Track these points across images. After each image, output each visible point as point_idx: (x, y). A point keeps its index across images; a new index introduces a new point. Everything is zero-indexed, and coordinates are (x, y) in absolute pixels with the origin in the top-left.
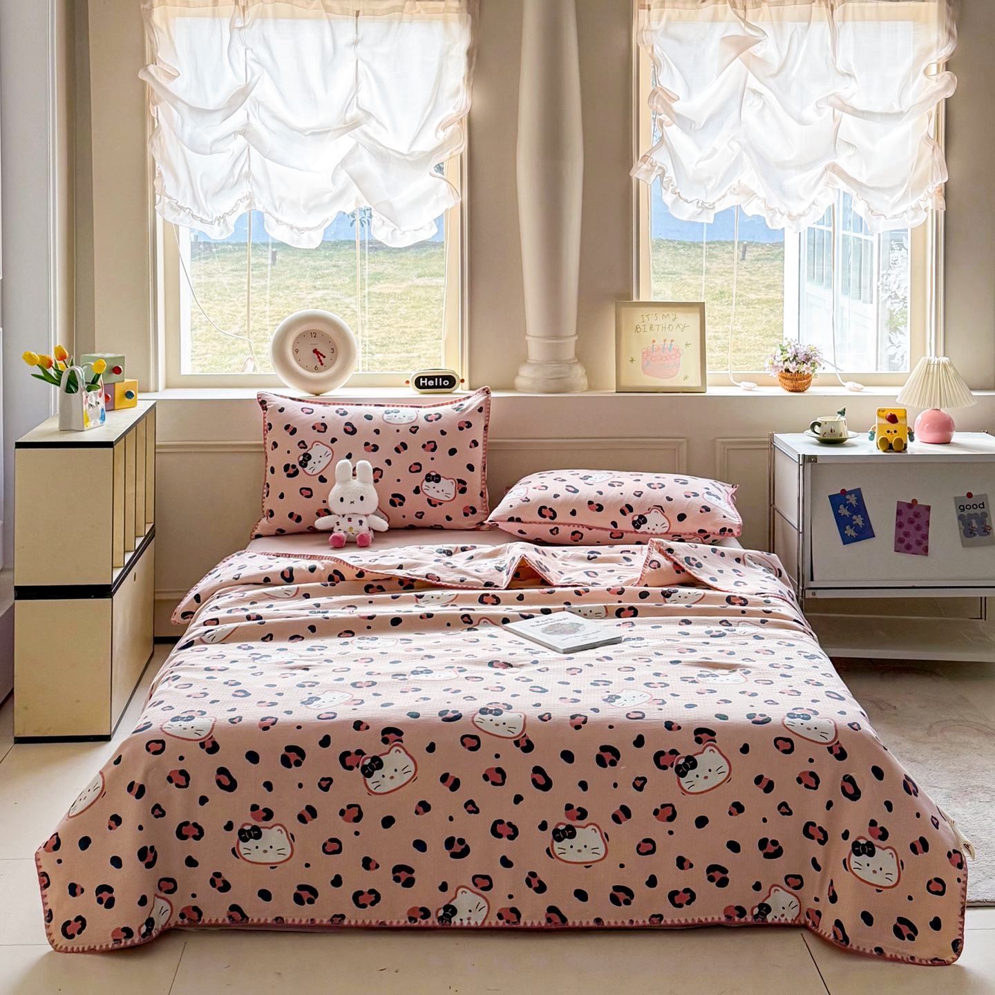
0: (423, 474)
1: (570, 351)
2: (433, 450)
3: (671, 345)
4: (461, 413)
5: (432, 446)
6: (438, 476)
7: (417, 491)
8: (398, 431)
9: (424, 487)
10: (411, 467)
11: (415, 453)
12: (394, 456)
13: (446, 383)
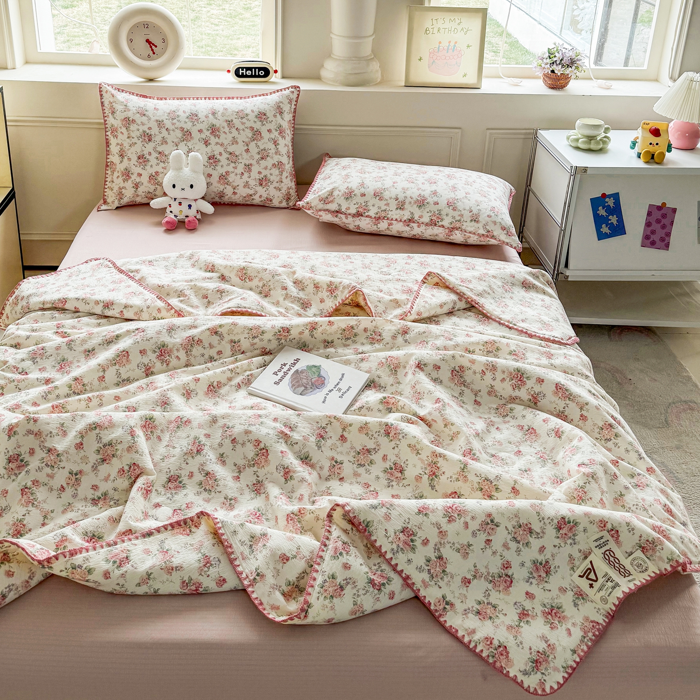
1: (367, 48)
3: (455, 46)
13: (262, 73)
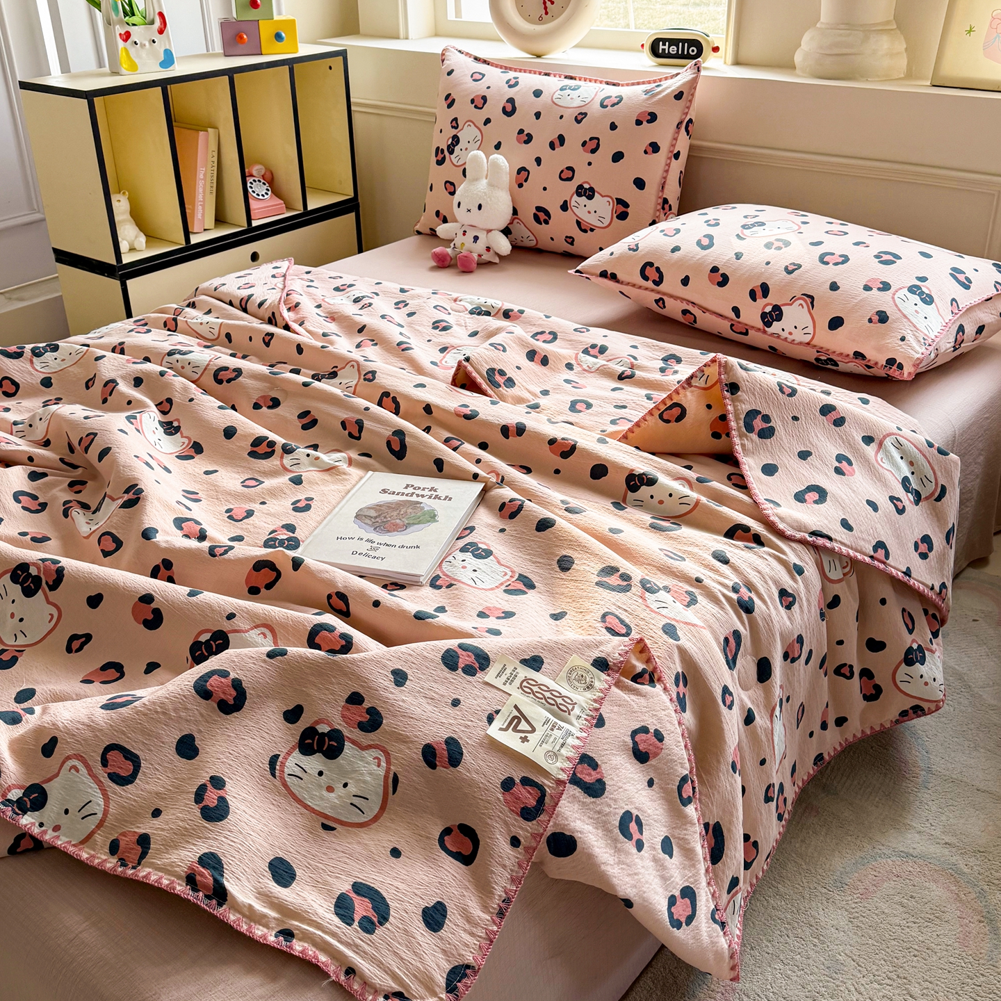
0: (573, 185)
2: (593, 151)
4: (648, 99)
5: (593, 145)
6: (592, 190)
7: (565, 207)
8: (561, 117)
9: (573, 203)
10: (562, 172)
11: (572, 154)
12: (546, 153)
13: (693, 51)
